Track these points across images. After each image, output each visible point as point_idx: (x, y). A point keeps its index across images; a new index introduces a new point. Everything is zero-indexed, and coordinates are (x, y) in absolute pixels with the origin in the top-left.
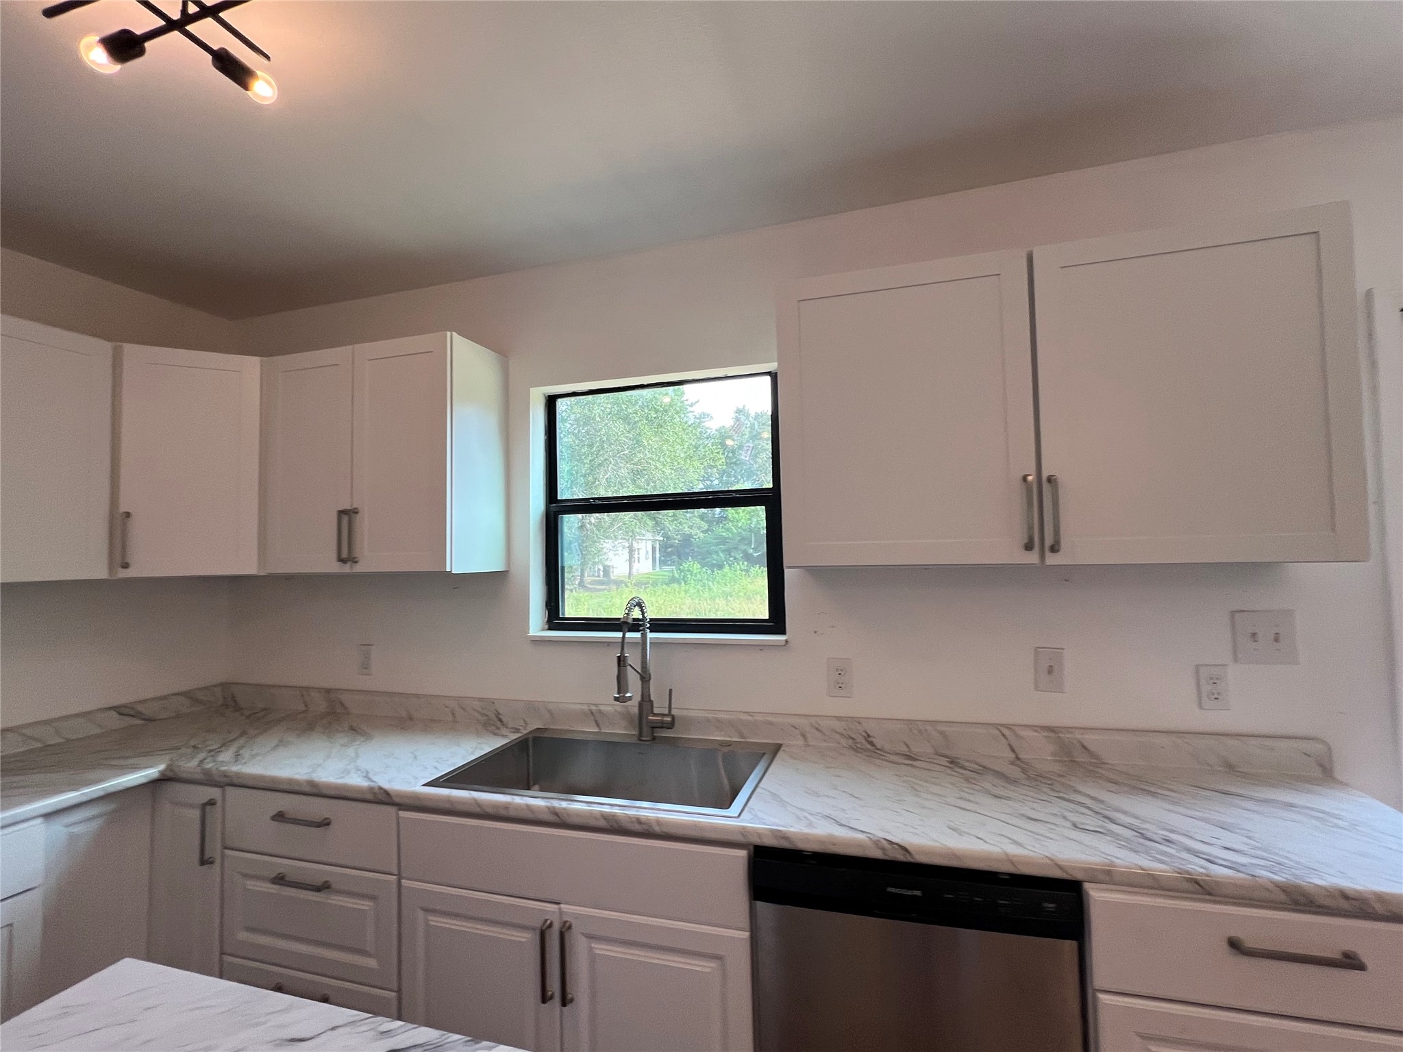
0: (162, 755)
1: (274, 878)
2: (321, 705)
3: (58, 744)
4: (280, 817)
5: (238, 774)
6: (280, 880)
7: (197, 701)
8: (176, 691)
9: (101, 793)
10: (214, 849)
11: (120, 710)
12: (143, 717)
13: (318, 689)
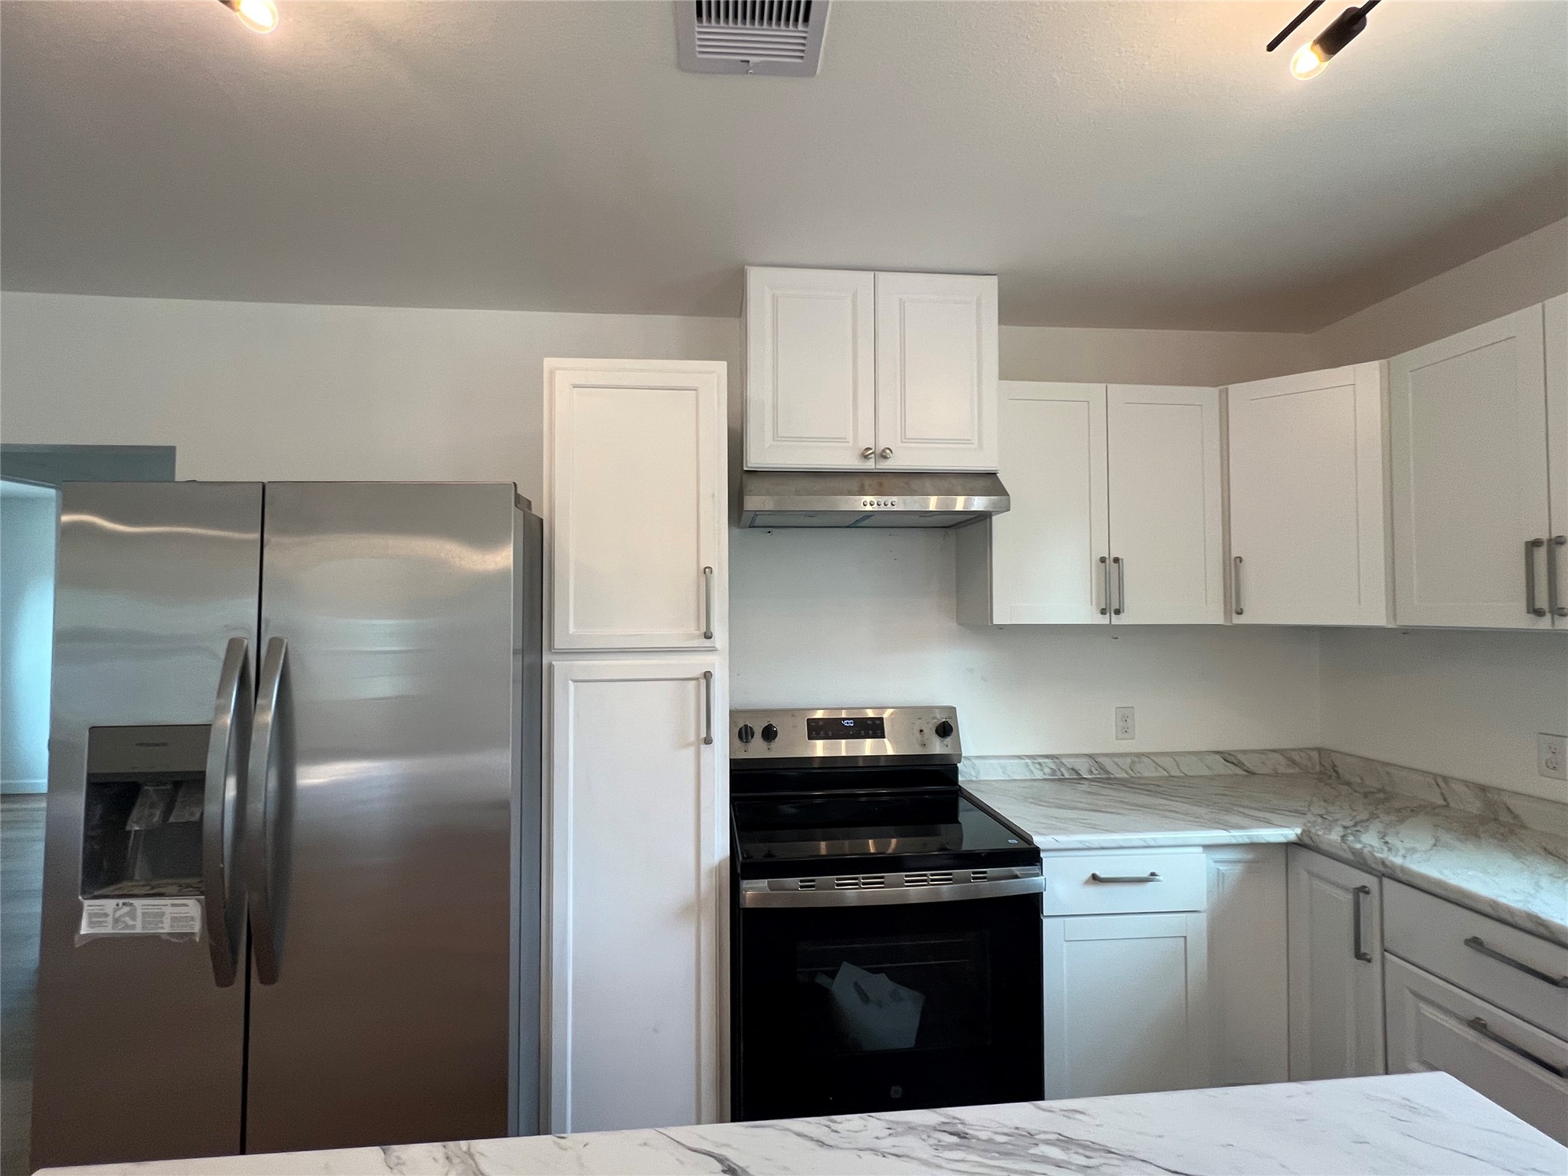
0: (1289, 816)
1: (1472, 1021)
2: (1474, 806)
3: (1178, 777)
4: (1475, 943)
5: (1403, 869)
6: (1478, 1025)
7: (1294, 763)
8: (1273, 747)
9: (1247, 841)
10: (1372, 946)
11: (1227, 757)
12: (1246, 768)
13: (1466, 783)
